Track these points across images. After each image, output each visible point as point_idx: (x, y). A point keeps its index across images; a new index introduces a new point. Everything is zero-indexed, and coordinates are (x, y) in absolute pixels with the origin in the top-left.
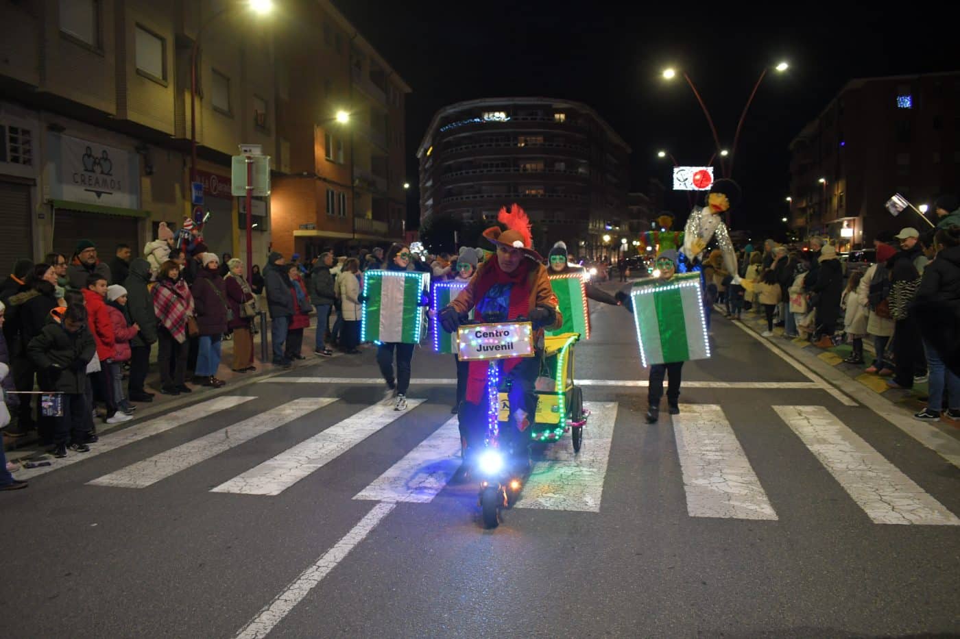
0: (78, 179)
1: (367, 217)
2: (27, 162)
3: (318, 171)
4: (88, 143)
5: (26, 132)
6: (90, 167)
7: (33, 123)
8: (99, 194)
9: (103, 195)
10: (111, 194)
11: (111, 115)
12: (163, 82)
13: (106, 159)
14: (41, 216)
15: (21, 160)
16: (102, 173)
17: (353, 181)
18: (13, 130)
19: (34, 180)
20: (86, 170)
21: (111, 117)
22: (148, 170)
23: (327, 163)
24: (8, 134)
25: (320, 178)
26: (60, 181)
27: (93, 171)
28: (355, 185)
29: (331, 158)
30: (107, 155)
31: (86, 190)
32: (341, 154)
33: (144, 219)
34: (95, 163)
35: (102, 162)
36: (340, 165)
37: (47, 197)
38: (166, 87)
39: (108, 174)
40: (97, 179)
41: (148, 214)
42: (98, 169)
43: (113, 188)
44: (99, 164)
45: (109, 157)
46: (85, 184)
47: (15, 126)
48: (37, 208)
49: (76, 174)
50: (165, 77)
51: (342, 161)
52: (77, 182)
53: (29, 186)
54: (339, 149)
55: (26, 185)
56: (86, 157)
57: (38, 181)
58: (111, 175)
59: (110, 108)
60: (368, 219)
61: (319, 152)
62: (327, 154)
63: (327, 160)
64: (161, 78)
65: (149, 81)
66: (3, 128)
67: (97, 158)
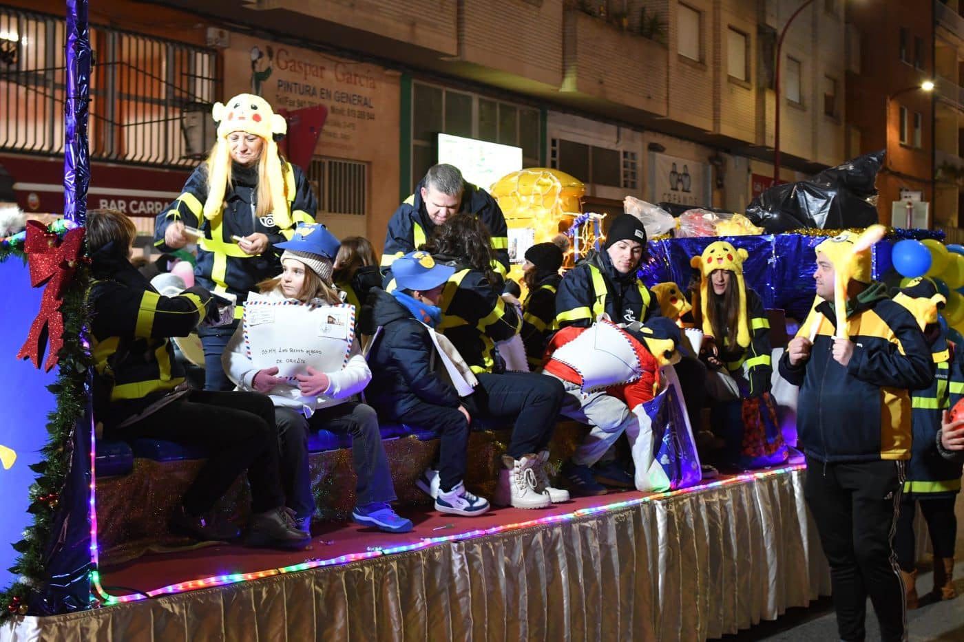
0: (666, 198)
1: (949, 225)
3: (891, 163)
4: (673, 159)
5: (633, 154)
6: (675, 186)
7: (638, 145)
11: (710, 131)
12: (747, 84)
13: (686, 175)
15: (629, 184)
16: (683, 190)
17: (934, 172)
18: (625, 154)
20: (672, 189)
21: (710, 133)
22: (719, 182)
23: (900, 150)
24: (622, 159)
25: (892, 173)
27: (676, 189)
28: (936, 178)
29: (906, 142)
30: (687, 171)
32: (919, 132)
35: (683, 177)
36: (917, 150)
38: (750, 90)
39: (688, 191)
40: (679, 197)
42: (680, 186)
44: (681, 180)
45: (689, 173)
47: (627, 150)
49: (665, 194)
50: (748, 79)
51: (919, 144)
54: (916, 126)
56: (672, 175)
58: (690, 192)
60: (953, 228)
61: (892, 135)
62: (902, 138)
63: (901, 145)
64: (743, 79)
65: (736, 86)
66: (618, 153)
67: (680, 174)
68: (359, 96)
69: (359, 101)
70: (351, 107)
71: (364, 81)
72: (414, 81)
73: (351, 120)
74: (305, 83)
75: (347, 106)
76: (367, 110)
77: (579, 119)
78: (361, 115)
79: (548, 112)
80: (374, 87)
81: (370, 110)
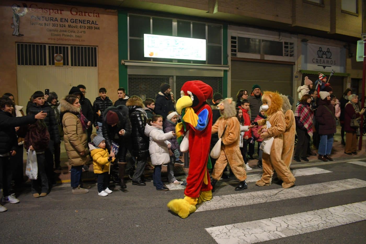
0: (315, 61)
2: (291, 56)
4: (320, 46)
5: (291, 44)
6: (321, 56)
7: (295, 40)
8: (324, 67)
9: (326, 67)
10: (331, 67)
11: (328, 32)
12: (357, 15)
13: (329, 52)
14: (296, 77)
15: (289, 55)
16: (327, 58)
18: (286, 43)
19: (294, 63)
20: (319, 57)
21: (329, 33)
22: (350, 55)
24: (284, 45)
26: (306, 62)
27: (322, 57)
31: (318, 65)
33: (346, 77)
34: (323, 54)
35: (327, 53)
37: (299, 69)
38: (358, 16)
39: (330, 58)
40: (324, 60)
41: (349, 75)
42: (324, 56)
43: (331, 64)
44: (325, 54)
45: (330, 51)
46: (318, 63)
47: (287, 41)
48: (295, 74)
49: (314, 59)
50: (357, 12)
52: (314, 62)
53: (293, 65)
55: (291, 65)
56: (319, 52)
57: (296, 63)
58: (331, 59)
59: (327, 29)
64: (355, 13)
65: (348, 15)
66: (282, 43)
67: (324, 52)
68: (87, 21)
69: (87, 22)
70: (82, 25)
71: (92, 15)
72: (128, 14)
73: (82, 30)
74: (50, 16)
75: (79, 25)
76: (93, 25)
77: (251, 29)
78: (90, 28)
79: (229, 26)
80: (99, 17)
81: (96, 26)
